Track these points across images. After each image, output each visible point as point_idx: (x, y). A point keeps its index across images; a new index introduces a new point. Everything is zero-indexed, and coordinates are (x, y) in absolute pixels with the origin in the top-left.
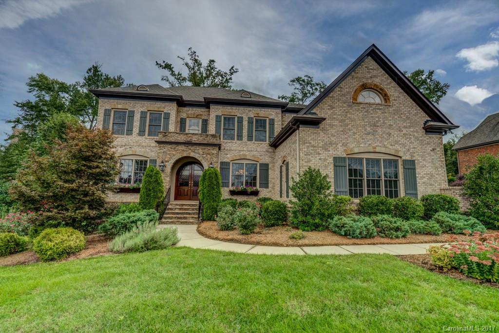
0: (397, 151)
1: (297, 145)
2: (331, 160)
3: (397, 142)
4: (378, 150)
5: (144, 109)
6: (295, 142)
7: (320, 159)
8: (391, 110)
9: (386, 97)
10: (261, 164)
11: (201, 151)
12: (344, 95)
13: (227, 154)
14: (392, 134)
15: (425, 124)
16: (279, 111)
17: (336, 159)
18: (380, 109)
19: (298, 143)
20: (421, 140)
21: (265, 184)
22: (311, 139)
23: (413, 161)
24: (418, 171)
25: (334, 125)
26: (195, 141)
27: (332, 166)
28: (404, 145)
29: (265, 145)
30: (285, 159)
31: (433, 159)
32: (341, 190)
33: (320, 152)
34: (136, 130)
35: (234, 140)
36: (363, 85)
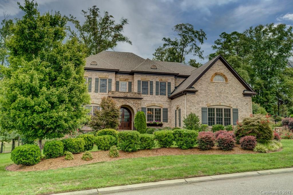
0: (230, 105)
1: (185, 102)
2: (200, 109)
3: (230, 101)
4: (221, 104)
5: (97, 77)
6: (184, 100)
7: (196, 108)
8: (228, 85)
9: (226, 79)
10: (163, 109)
11: (132, 102)
12: (207, 78)
13: (145, 103)
14: (228, 97)
15: (243, 92)
16: (173, 77)
17: (202, 108)
18: (223, 85)
19: (186, 100)
20: (241, 99)
21: (166, 120)
22: (192, 100)
23: (237, 109)
24: (239, 114)
25: (202, 93)
26: (129, 96)
27: (201, 112)
28: (233, 102)
29: (165, 98)
30: (178, 107)
31: (246, 108)
32: (205, 122)
33: (196, 105)
34: (93, 89)
35: (148, 94)
36: (216, 73)
